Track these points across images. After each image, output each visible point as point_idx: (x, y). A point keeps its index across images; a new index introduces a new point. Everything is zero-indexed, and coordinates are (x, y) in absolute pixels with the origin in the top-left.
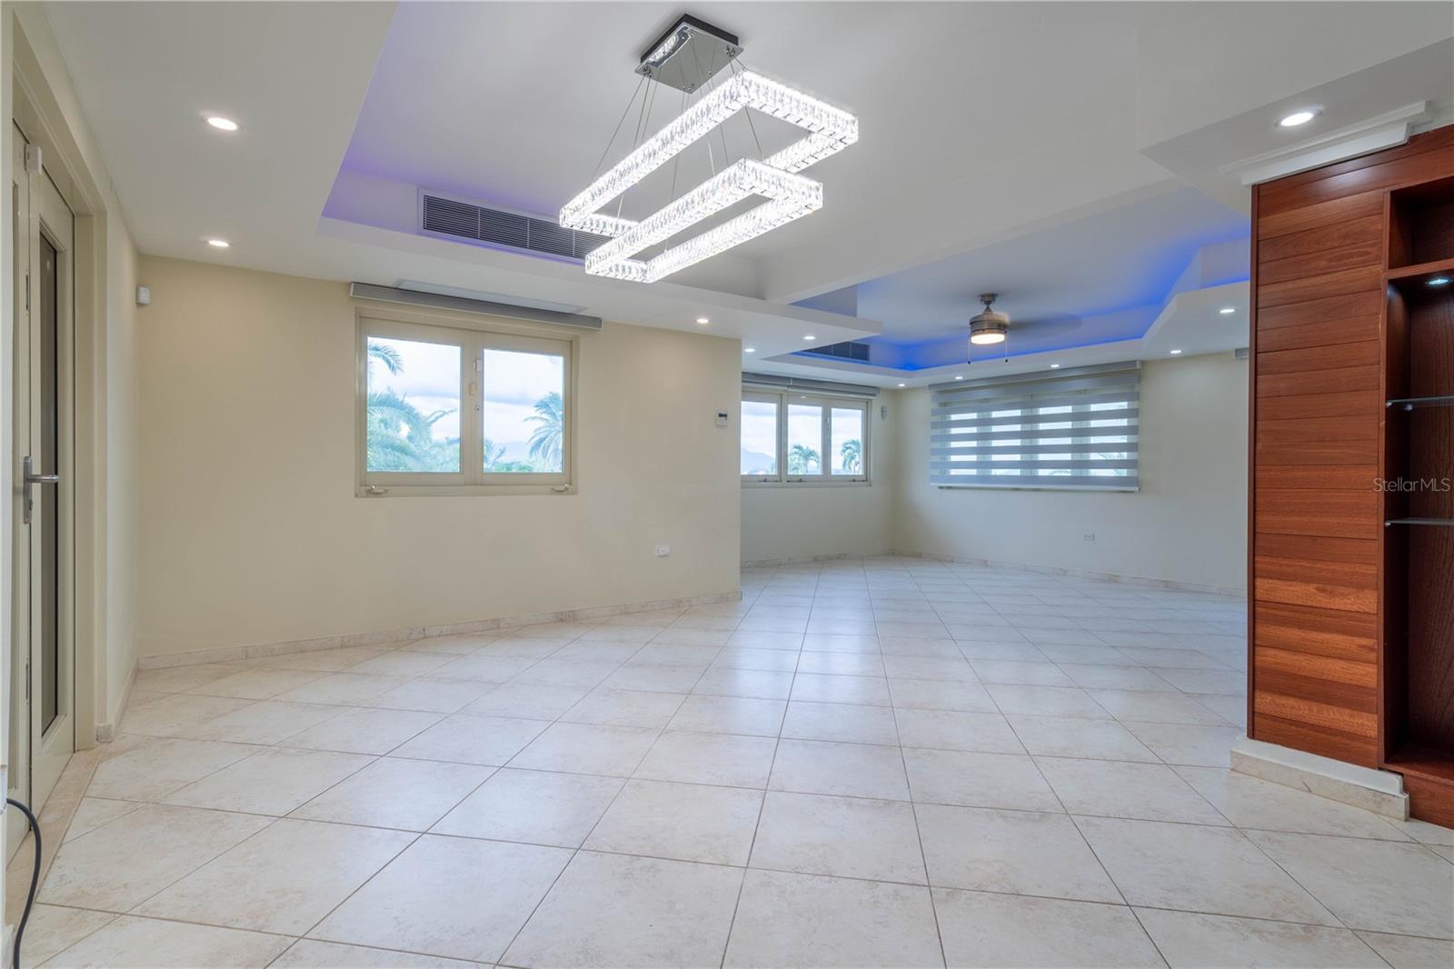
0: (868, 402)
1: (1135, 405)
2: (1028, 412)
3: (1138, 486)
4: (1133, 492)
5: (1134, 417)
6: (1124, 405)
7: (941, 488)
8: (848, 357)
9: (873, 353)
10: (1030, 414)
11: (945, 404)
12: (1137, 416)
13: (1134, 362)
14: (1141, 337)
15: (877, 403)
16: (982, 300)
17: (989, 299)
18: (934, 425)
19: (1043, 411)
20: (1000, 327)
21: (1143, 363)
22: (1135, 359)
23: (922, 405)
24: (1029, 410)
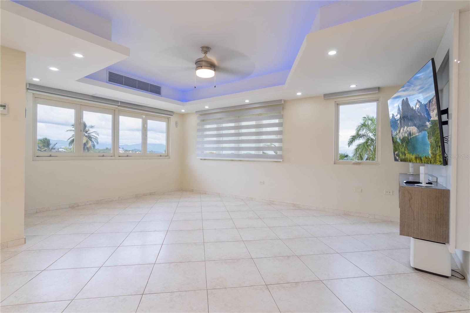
0: (168, 118)
1: (281, 121)
2: (237, 124)
3: (282, 159)
4: (280, 162)
5: (281, 127)
6: (277, 121)
7: (201, 159)
8: (148, 91)
9: (163, 91)
10: (238, 125)
11: (203, 120)
12: (282, 126)
13: (281, 100)
14: (283, 83)
15: (173, 119)
16: (202, 50)
17: (206, 49)
18: (199, 130)
19: (244, 124)
20: (212, 66)
21: (285, 101)
22: (281, 99)
23: (193, 121)
24: (237, 123)
